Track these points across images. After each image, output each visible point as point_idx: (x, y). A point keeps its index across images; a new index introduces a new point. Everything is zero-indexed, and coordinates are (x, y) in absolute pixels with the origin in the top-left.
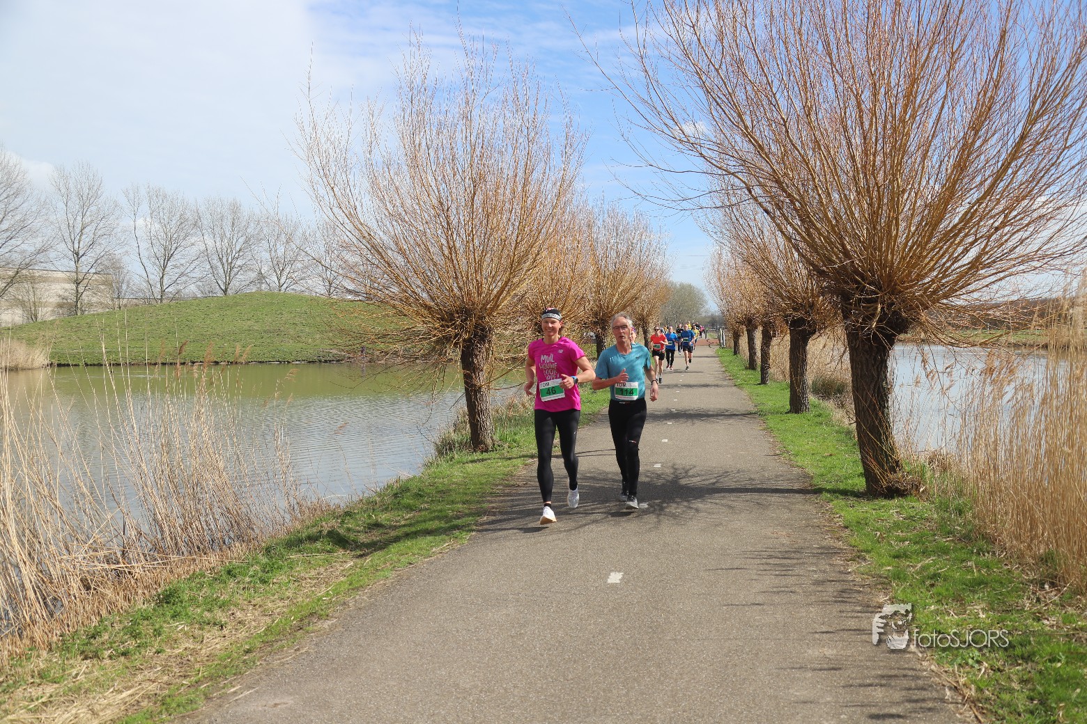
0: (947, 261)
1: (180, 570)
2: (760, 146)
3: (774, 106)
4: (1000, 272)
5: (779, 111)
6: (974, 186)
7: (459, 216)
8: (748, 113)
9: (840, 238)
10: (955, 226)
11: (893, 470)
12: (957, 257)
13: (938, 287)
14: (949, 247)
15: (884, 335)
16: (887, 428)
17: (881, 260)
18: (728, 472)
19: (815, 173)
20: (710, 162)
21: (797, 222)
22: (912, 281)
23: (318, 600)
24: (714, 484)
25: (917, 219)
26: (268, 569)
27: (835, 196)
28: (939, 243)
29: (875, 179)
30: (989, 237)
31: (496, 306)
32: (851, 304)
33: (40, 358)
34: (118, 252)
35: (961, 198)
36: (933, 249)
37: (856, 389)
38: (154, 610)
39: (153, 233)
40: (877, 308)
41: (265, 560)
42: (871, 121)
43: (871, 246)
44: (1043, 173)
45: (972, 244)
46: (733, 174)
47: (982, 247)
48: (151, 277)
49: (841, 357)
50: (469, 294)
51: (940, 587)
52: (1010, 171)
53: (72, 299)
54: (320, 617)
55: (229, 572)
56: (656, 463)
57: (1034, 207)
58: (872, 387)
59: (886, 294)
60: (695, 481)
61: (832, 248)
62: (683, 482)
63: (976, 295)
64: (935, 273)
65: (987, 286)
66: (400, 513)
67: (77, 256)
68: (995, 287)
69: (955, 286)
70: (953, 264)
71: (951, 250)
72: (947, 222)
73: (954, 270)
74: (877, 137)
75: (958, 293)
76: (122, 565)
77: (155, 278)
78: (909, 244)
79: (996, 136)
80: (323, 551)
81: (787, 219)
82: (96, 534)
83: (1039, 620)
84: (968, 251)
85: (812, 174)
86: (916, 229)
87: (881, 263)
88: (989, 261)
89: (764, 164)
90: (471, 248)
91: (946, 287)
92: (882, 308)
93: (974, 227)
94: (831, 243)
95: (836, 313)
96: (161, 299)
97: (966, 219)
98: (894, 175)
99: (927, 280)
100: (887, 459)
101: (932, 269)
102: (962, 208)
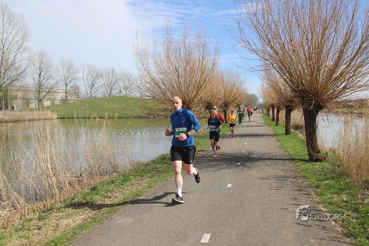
0: (335, 87)
1: (98, 181)
2: (276, 51)
3: (280, 39)
4: (353, 91)
5: (282, 40)
6: (344, 63)
7: (182, 73)
8: (272, 41)
9: (301, 80)
10: (338, 76)
11: (317, 153)
12: (338, 86)
13: (332, 96)
14: (336, 83)
15: (315, 110)
16: (316, 140)
17: (314, 87)
18: (265, 153)
19: (293, 60)
20: (260, 56)
21: (287, 75)
22: (324, 94)
23: (139, 191)
24: (261, 157)
25: (325, 74)
26: (124, 181)
27: (300, 67)
28: (333, 81)
29: (312, 61)
30: (349, 80)
31: (193, 101)
32: (305, 101)
33: (55, 116)
34: (78, 84)
35: (340, 67)
36: (330, 84)
37: (306, 128)
38: (90, 192)
39: (88, 78)
40: (313, 102)
41: (122, 178)
42: (311, 44)
43: (311, 83)
44: (366, 59)
45: (343, 82)
46: (267, 60)
47: (346, 83)
48: (88, 91)
49: (302, 117)
50: (185, 97)
51: (332, 190)
52: (355, 59)
53: (65, 98)
54: (139, 196)
55: (112, 182)
56: (243, 150)
57: (363, 70)
58: (311, 127)
59: (316, 98)
60: (255, 156)
61: (299, 83)
62: (251, 156)
63: (344, 98)
64: (331, 91)
65: (348, 95)
66: (163, 165)
67: (66, 85)
68: (350, 95)
69: (338, 95)
70: (337, 88)
71: (336, 84)
72: (335, 75)
73: (337, 90)
74: (313, 48)
75: (339, 97)
76: (81, 179)
77: (89, 92)
78: (324, 81)
79: (351, 48)
80: (140, 176)
81: (284, 74)
82: (73, 169)
83: (363, 200)
84: (342, 84)
85: (292, 60)
86: (326, 77)
87: (314, 88)
88: (349, 87)
89: (277, 57)
90: (185, 83)
91: (335, 96)
92: (314, 102)
93: (344, 76)
94: (298, 81)
95: (300, 104)
96: (91, 98)
97: (341, 74)
98: (318, 60)
99: (329, 93)
100: (316, 150)
101: (330, 90)
102: (340, 71)
